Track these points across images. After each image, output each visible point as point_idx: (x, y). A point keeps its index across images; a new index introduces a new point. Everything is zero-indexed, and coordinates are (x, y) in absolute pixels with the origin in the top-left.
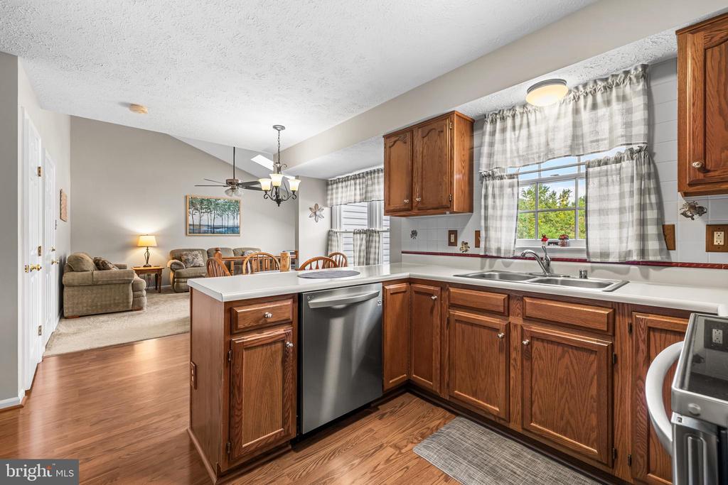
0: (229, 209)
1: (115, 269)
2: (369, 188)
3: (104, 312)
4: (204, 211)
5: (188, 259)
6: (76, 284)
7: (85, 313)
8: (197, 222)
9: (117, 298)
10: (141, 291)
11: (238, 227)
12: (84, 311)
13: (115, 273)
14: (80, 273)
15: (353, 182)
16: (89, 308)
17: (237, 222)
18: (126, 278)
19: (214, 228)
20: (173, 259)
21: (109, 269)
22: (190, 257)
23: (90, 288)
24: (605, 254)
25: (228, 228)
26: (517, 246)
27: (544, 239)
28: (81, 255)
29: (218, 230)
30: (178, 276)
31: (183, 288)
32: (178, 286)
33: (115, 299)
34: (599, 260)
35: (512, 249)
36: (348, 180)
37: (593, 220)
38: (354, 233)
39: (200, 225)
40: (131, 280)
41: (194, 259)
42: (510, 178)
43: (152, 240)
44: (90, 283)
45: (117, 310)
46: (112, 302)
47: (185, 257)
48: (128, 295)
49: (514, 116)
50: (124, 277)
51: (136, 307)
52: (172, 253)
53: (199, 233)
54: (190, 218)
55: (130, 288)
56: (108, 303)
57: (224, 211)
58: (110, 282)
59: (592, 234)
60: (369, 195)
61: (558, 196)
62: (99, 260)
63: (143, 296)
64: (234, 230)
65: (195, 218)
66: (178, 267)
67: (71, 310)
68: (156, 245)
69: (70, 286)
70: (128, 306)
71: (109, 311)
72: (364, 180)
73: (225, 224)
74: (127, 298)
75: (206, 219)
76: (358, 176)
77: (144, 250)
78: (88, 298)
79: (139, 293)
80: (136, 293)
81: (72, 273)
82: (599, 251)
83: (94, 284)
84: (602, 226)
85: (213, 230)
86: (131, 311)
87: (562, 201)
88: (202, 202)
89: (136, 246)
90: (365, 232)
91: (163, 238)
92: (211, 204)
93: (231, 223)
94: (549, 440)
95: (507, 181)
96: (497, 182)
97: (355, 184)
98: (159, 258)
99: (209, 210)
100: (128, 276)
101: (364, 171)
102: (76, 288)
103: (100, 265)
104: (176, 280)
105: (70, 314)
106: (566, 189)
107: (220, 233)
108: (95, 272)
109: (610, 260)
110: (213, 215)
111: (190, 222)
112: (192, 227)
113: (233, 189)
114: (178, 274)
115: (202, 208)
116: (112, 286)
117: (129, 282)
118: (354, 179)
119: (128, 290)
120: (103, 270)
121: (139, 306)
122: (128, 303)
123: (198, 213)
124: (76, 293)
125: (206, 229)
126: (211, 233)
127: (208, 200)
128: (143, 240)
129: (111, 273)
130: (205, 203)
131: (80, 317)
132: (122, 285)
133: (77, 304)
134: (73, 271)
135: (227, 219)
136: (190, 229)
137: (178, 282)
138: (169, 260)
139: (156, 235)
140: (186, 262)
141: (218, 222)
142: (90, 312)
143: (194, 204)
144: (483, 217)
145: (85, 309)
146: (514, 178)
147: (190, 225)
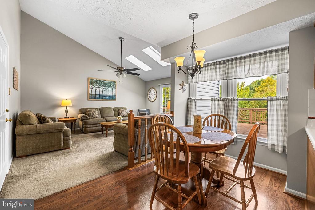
0: (110, 86)
1: (51, 123)
2: (230, 71)
3: (44, 151)
4: (97, 87)
5: (90, 114)
6: (25, 134)
7: (31, 153)
8: (93, 93)
9: (53, 142)
10: (69, 136)
11: (115, 96)
12: (31, 152)
13: (52, 125)
14: (28, 126)
15: (212, 67)
16: (34, 150)
17: (114, 93)
18: (59, 129)
19: (103, 96)
20: (81, 113)
21: (48, 122)
22: (91, 113)
23: (35, 135)
25: (109, 96)
28: (29, 113)
29: (105, 97)
30: (85, 124)
31: (89, 131)
32: (85, 130)
33: (51, 143)
36: (208, 66)
38: (212, 100)
39: (95, 94)
40: (62, 130)
41: (93, 113)
43: (69, 103)
44: (35, 133)
45: (53, 149)
46: (50, 145)
47: (89, 112)
48: (60, 139)
50: (58, 128)
51: (65, 147)
52: (81, 110)
53: (95, 99)
54: (90, 90)
55: (62, 135)
56: (47, 145)
57: (108, 87)
58: (49, 131)
60: (229, 75)
61: (240, 85)
62: (40, 116)
63: (70, 140)
64: (113, 98)
65: (93, 91)
66: (85, 119)
67: (21, 152)
68: (72, 106)
69: (20, 135)
70: (60, 147)
71: (48, 151)
72: (225, 65)
73: (108, 94)
74: (60, 142)
75: (99, 91)
76: (218, 63)
77: (65, 108)
78: (33, 142)
79: (67, 138)
80: (65, 138)
81: (22, 126)
83: (38, 133)
85: (102, 97)
86: (63, 149)
87: (242, 87)
88: (96, 81)
89: (60, 106)
90: (223, 100)
91: (76, 101)
92: (101, 83)
93: (111, 94)
97: (216, 68)
98: (73, 113)
99: (100, 86)
100: (61, 127)
101: (227, 59)
102: (25, 136)
103: (41, 120)
104: (84, 126)
105: (21, 155)
106: (243, 82)
107: (106, 99)
108: (39, 125)
110: (102, 89)
111: (90, 92)
112: (91, 96)
113: (121, 73)
114: (86, 122)
115: (96, 85)
116: (50, 134)
117: (61, 130)
118: (214, 65)
119: (60, 136)
120: (44, 123)
121: (67, 146)
122: (60, 144)
123: (94, 88)
124: (25, 140)
125: (98, 96)
126: (101, 99)
127: (99, 80)
128: (64, 103)
129: (49, 125)
130: (98, 82)
131: (27, 156)
132: (56, 134)
133: (26, 147)
134: (23, 124)
135: (109, 91)
136: (90, 97)
137: (86, 127)
138: (79, 114)
139: (72, 100)
140: (89, 115)
141: (105, 93)
142: (35, 153)
143: (93, 82)
145: (31, 150)
147: (90, 94)
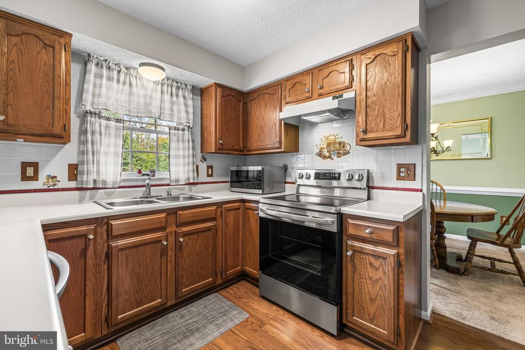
24: (177, 180)
26: (122, 178)
27: (140, 172)
34: (174, 184)
35: (119, 180)
37: (172, 161)
42: (116, 122)
49: (119, 72)
59: (173, 169)
82: (174, 179)
84: (178, 165)
94: (193, 292)
95: (113, 123)
96: (104, 122)
109: (181, 183)
144: (91, 152)
146: (120, 123)
